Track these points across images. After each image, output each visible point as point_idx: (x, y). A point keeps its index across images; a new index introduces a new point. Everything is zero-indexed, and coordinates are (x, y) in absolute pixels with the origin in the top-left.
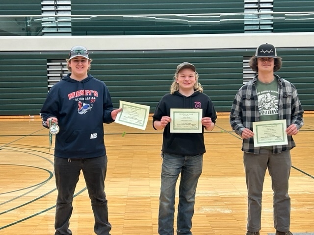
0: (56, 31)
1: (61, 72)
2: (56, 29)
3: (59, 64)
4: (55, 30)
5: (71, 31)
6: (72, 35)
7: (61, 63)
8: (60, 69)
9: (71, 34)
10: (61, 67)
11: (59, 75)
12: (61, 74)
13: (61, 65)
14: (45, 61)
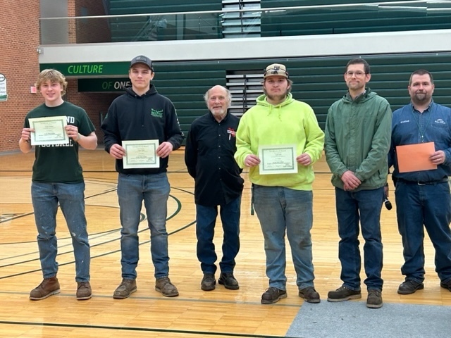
0: (240, 32)
1: (244, 88)
2: (240, 28)
3: (242, 76)
4: (238, 30)
5: (260, 31)
6: (262, 36)
7: (245, 76)
8: (243, 84)
9: (260, 35)
10: (244, 80)
11: (242, 92)
12: (244, 91)
13: (245, 78)
14: (223, 73)
